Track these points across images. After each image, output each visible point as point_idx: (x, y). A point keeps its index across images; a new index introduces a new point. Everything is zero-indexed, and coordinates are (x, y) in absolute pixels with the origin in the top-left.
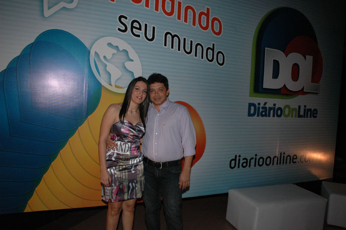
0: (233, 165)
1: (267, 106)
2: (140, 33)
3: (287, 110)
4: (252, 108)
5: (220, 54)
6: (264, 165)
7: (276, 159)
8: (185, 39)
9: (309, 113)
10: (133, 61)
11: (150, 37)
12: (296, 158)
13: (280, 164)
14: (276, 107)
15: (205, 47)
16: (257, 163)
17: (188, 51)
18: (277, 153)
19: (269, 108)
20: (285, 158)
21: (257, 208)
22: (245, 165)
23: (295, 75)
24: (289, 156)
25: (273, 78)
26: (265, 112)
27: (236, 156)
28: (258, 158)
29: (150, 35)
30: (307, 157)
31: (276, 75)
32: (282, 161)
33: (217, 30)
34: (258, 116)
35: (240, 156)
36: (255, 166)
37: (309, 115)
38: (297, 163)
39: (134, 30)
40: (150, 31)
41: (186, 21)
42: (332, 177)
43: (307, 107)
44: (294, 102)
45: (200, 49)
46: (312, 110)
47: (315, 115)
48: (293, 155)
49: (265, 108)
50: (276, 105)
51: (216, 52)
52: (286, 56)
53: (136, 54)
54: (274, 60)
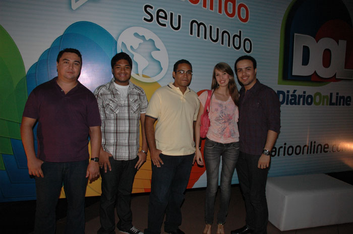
1: (297, 93)
2: (165, 22)
3: (318, 97)
4: (281, 96)
5: (247, 41)
6: (294, 154)
7: (306, 148)
8: (211, 27)
9: (342, 100)
10: (159, 50)
11: (176, 26)
12: (328, 148)
14: (307, 95)
15: (232, 34)
16: (286, 152)
17: (215, 38)
18: (308, 142)
19: (299, 95)
20: (316, 147)
21: (286, 197)
22: (273, 154)
23: (327, 61)
24: (320, 145)
25: (303, 65)
26: (294, 100)
28: (287, 146)
29: (175, 24)
30: (339, 146)
31: (305, 61)
32: (312, 150)
33: (244, 17)
34: (287, 104)
36: (284, 155)
37: (342, 103)
38: (329, 152)
39: (160, 19)
40: (175, 19)
41: (212, 8)
43: (340, 95)
44: (325, 90)
45: (226, 37)
46: (346, 97)
47: (348, 103)
48: (324, 144)
49: (295, 96)
50: (306, 93)
51: (243, 39)
52: (317, 42)
53: (162, 43)
54: (304, 46)
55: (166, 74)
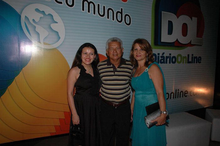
1: (165, 55)
3: (179, 57)
5: (127, 16)
7: (172, 94)
8: (99, 5)
9: (195, 59)
10: (57, 23)
11: (71, 4)
12: (187, 93)
13: (176, 98)
14: (172, 56)
15: (115, 11)
17: (102, 14)
18: (173, 90)
19: (166, 57)
20: (179, 94)
24: (182, 92)
25: (168, 34)
26: (163, 60)
29: (70, 2)
30: (195, 91)
31: (170, 32)
32: (177, 96)
37: (196, 62)
38: (188, 96)
42: (212, 105)
43: (194, 56)
44: (184, 52)
45: (111, 13)
46: (198, 57)
47: (200, 61)
48: (185, 91)
49: (164, 57)
50: (171, 55)
51: (124, 15)
52: (178, 18)
54: (168, 21)
55: (63, 42)
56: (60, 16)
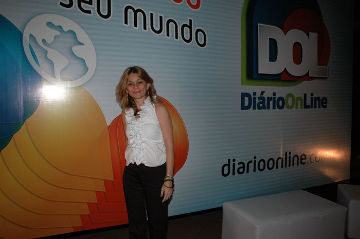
0: (226, 172)
1: (265, 96)
2: (91, 8)
3: (290, 99)
4: (246, 99)
5: (200, 33)
6: (266, 169)
7: (280, 161)
8: (152, 15)
9: (317, 102)
10: (83, 44)
11: (105, 14)
12: (305, 158)
13: (286, 166)
14: (277, 97)
15: (180, 24)
16: (257, 168)
17: (158, 29)
18: (281, 153)
19: (268, 98)
20: (292, 160)
21: (258, 227)
22: (241, 170)
23: (297, 57)
24: (296, 156)
25: (270, 60)
26: (262, 103)
27: (229, 160)
28: (257, 160)
29: (104, 10)
30: (318, 155)
31: (273, 57)
32: (288, 163)
33: (194, 3)
34: (254, 108)
35: (234, 160)
36: (254, 171)
37: (317, 106)
38: (306, 163)
39: (83, 4)
42: (348, 178)
43: (315, 96)
44: (297, 90)
45: (172, 27)
46: (321, 98)
47: (325, 105)
48: (301, 154)
49: (263, 98)
50: (276, 94)
51: (194, 30)
52: (285, 34)
53: (87, 35)
54: (270, 39)
56: (87, 34)
